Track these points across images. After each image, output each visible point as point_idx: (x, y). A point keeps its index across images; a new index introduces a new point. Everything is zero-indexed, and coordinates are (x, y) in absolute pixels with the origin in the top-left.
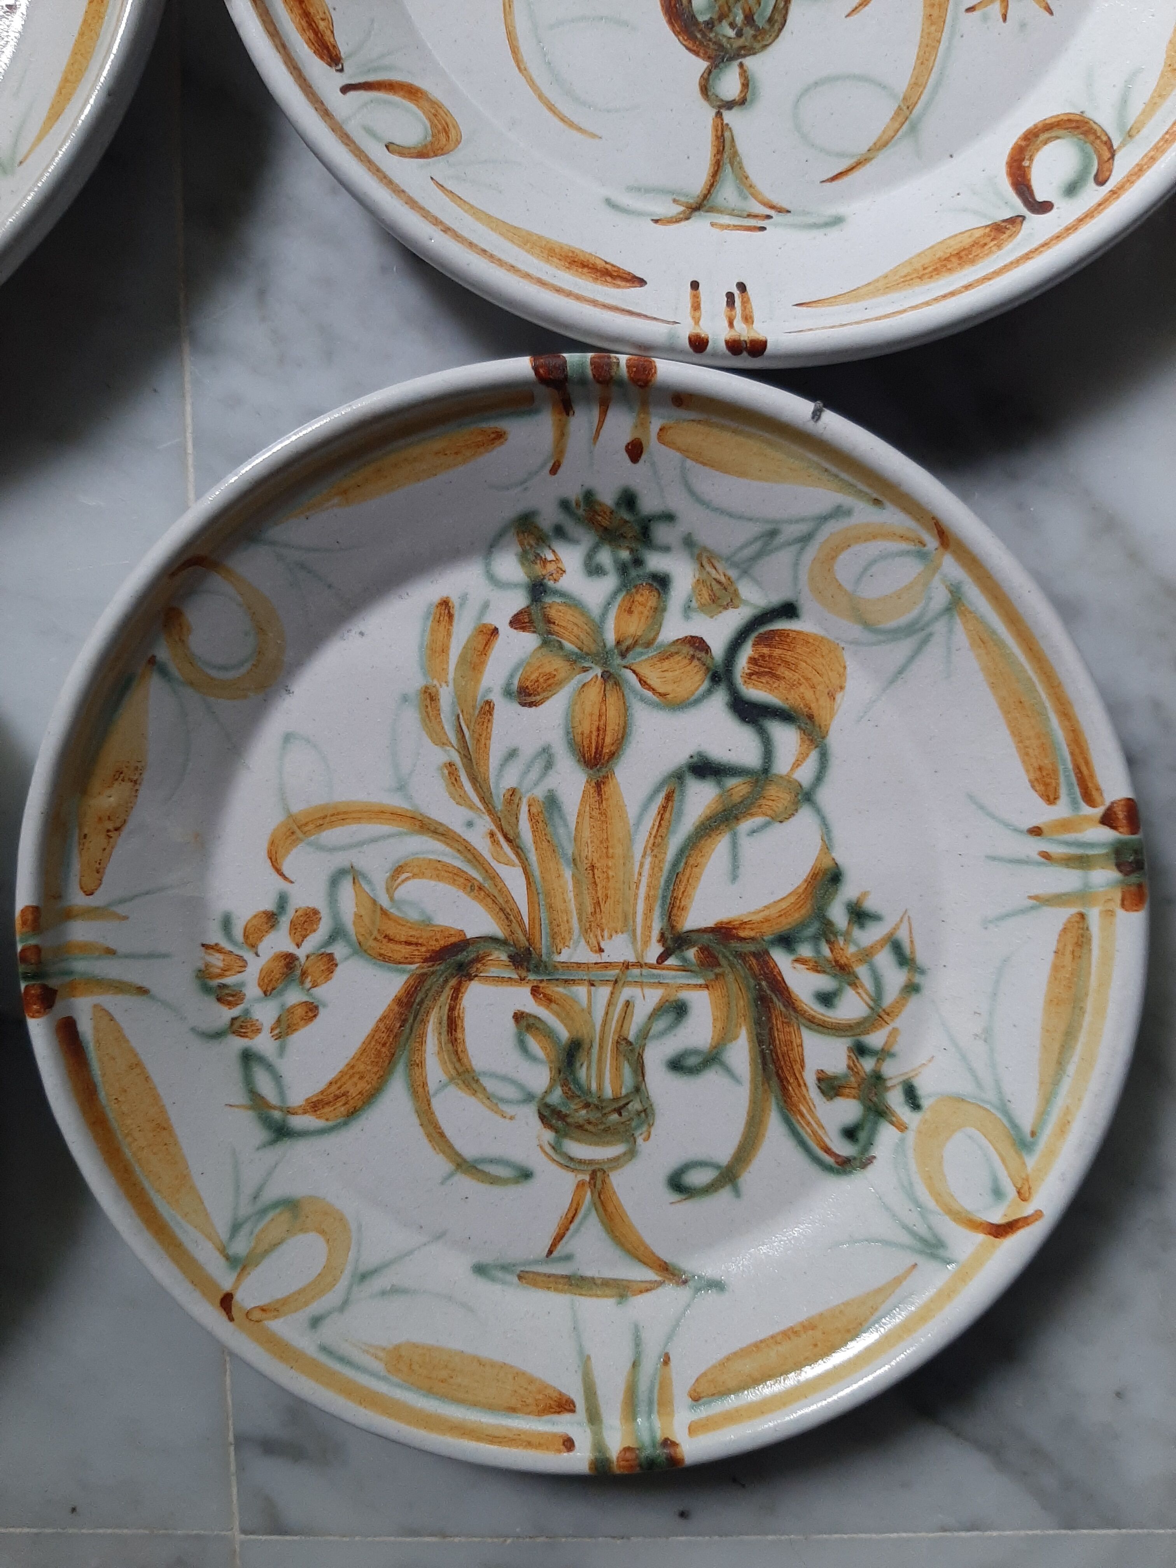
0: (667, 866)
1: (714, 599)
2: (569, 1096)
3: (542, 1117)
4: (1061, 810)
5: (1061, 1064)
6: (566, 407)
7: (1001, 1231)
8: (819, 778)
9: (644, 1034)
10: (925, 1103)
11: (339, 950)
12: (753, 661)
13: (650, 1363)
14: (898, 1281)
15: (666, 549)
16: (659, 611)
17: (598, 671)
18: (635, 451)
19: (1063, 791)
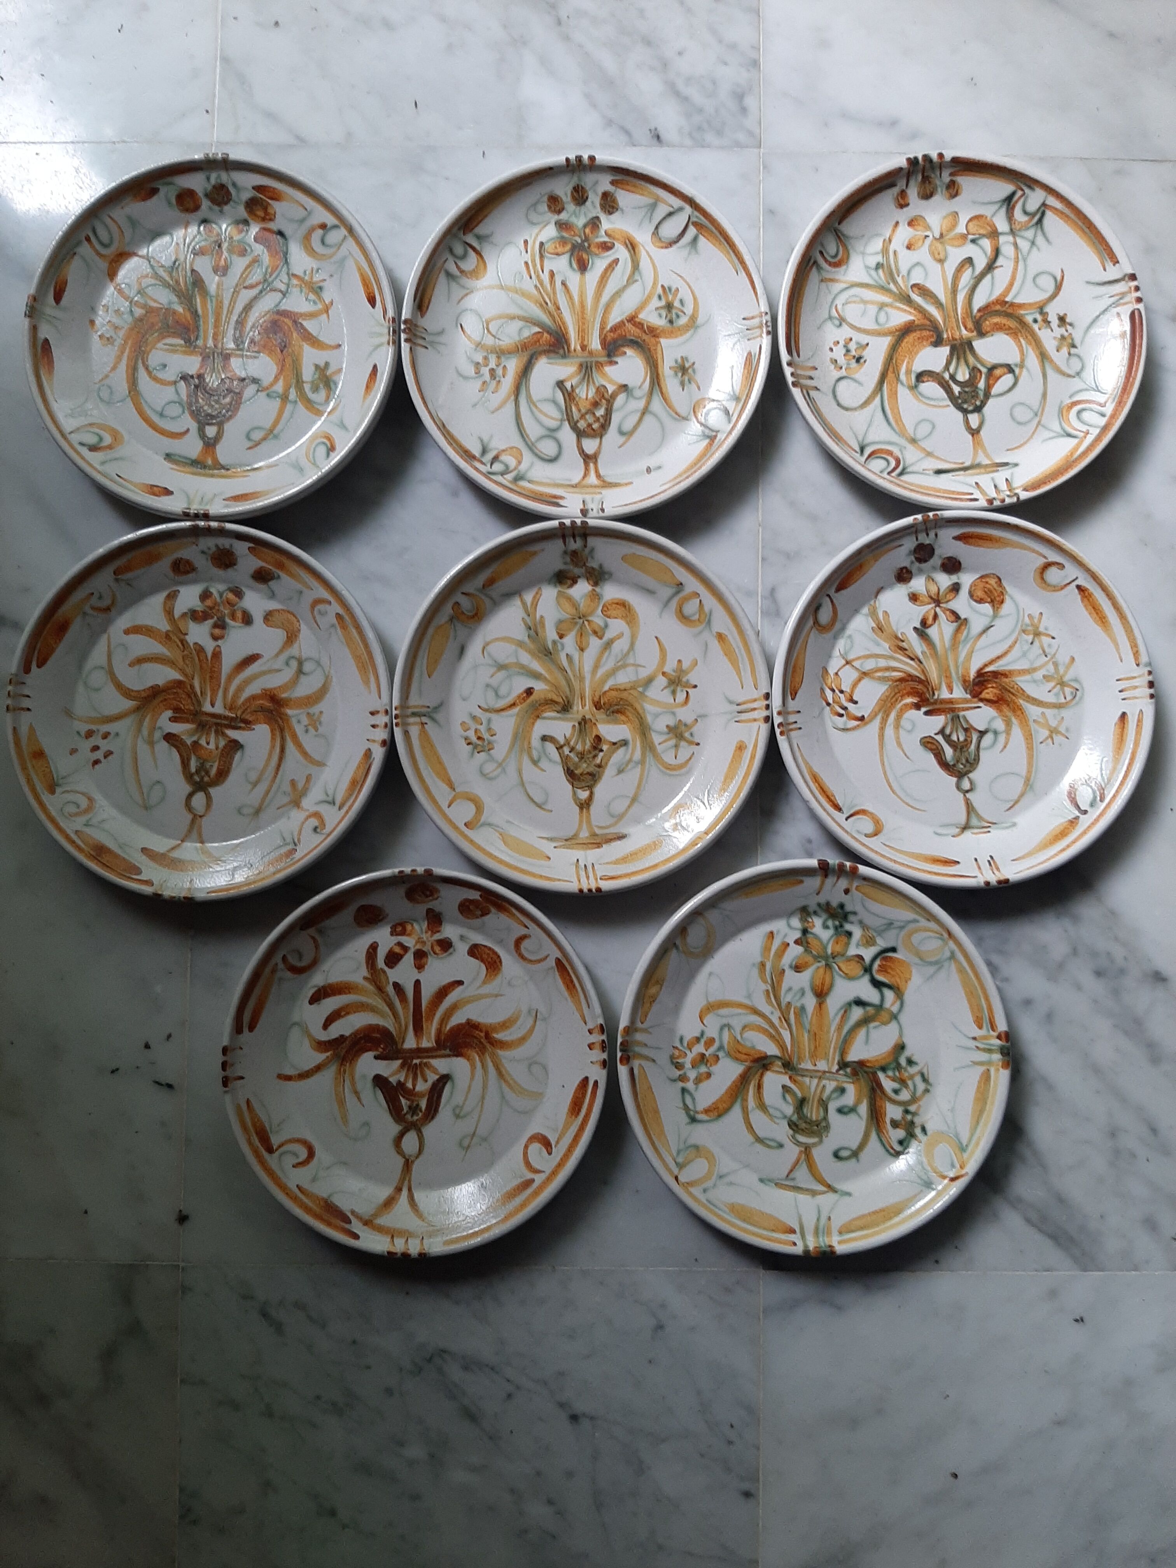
0: (842, 1037)
1: (867, 941)
2: (800, 1118)
3: (789, 1125)
4: (983, 1032)
5: (978, 1122)
6: (826, 876)
7: (953, 1179)
8: (900, 1010)
9: (829, 1098)
10: (929, 1133)
11: (721, 1054)
12: (879, 966)
13: (823, 1220)
14: (915, 1196)
15: (852, 923)
16: (848, 944)
17: (823, 963)
18: (847, 892)
19: (984, 1025)
